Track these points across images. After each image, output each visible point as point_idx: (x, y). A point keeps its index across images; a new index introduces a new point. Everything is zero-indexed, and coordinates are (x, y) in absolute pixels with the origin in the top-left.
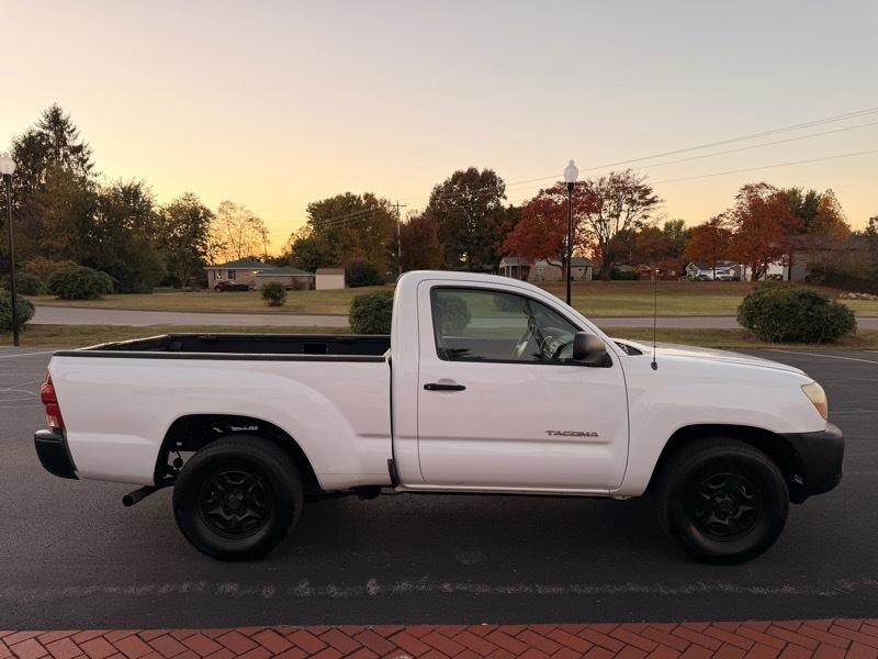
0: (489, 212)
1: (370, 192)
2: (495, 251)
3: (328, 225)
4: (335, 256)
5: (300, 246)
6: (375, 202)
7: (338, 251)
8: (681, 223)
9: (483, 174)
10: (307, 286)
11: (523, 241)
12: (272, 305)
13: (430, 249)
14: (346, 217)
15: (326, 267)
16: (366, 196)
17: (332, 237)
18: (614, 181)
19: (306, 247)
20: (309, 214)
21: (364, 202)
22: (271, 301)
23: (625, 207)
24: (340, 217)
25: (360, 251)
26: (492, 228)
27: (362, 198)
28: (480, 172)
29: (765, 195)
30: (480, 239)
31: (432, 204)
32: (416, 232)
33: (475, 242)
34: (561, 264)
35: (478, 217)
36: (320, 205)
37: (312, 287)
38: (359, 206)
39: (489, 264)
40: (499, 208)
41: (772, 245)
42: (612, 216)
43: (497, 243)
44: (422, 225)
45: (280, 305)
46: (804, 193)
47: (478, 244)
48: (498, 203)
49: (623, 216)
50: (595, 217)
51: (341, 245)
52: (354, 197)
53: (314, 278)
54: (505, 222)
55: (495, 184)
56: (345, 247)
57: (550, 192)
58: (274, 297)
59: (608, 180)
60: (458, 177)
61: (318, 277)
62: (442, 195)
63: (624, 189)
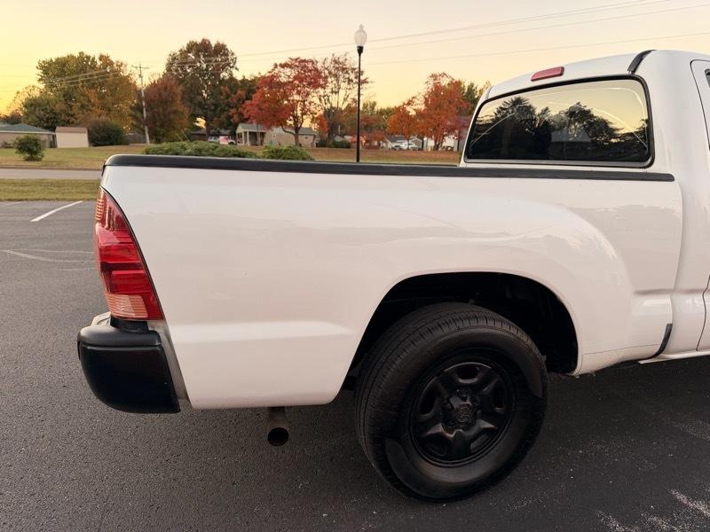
0: (222, 81)
1: (105, 54)
2: (232, 117)
3: (62, 84)
4: (72, 116)
5: (32, 104)
6: (111, 63)
7: (75, 111)
8: (375, 104)
9: (216, 46)
10: (47, 144)
11: (260, 109)
12: (28, 160)
13: (175, 112)
14: (81, 77)
15: (63, 126)
16: (101, 58)
17: (68, 96)
18: (336, 62)
19: (40, 105)
20: (40, 72)
21: (99, 63)
22: (27, 155)
23: (344, 85)
24: (75, 76)
25: (99, 111)
26: (228, 96)
27: (97, 59)
28: (213, 44)
29: (445, 82)
30: (216, 106)
31: (169, 69)
32: (160, 95)
33: (213, 108)
34: (294, 132)
35: (214, 85)
36: (50, 63)
37: (53, 145)
38: (93, 67)
39: (226, 129)
40: (232, 79)
41: (449, 123)
42: (332, 92)
43: (233, 111)
44: (166, 88)
45: (38, 160)
46: (466, 85)
47: (214, 110)
48: (231, 74)
49: (342, 93)
50: (321, 91)
51: (79, 104)
52: (88, 57)
53: (54, 137)
54: (239, 92)
55: (227, 55)
56: (83, 107)
57: (283, 66)
58: (29, 151)
59: (329, 61)
60: (192, 47)
61: (59, 136)
62: (178, 62)
63: (343, 69)
